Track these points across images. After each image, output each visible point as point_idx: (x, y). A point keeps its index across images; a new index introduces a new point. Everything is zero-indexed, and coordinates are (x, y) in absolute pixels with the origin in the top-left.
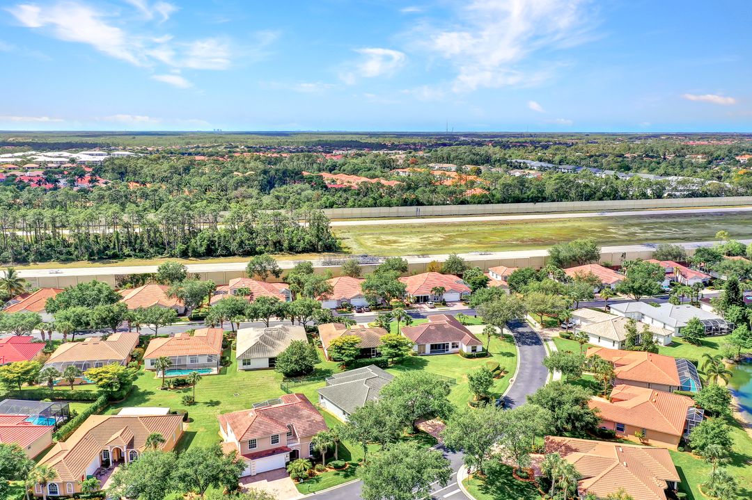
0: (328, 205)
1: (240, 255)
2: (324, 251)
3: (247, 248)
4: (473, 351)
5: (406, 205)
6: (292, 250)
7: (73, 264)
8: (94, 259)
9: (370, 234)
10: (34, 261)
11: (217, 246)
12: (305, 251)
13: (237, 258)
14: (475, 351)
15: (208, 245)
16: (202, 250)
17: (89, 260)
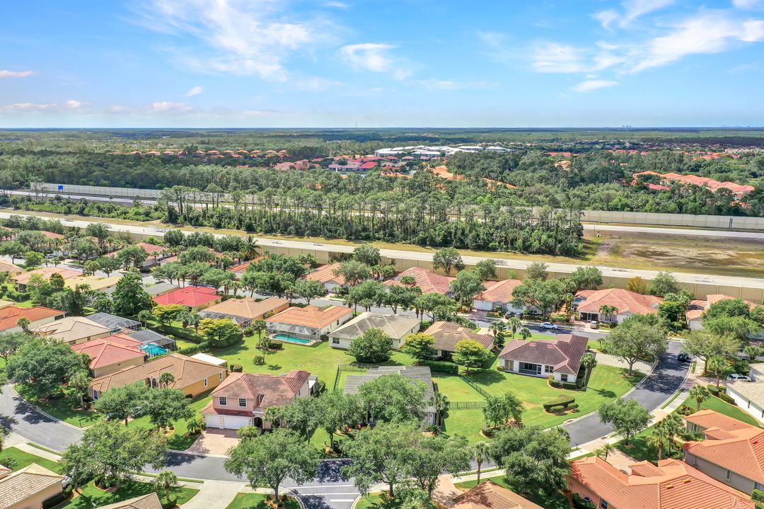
0: (619, 207)
1: (472, 249)
2: (562, 254)
3: (481, 242)
4: (562, 379)
5: (720, 214)
6: (527, 249)
7: (335, 241)
8: (351, 239)
9: (641, 243)
10: (308, 235)
11: (453, 237)
12: (539, 252)
13: (469, 251)
14: (566, 380)
15: (445, 236)
16: (439, 239)
17: (347, 238)
